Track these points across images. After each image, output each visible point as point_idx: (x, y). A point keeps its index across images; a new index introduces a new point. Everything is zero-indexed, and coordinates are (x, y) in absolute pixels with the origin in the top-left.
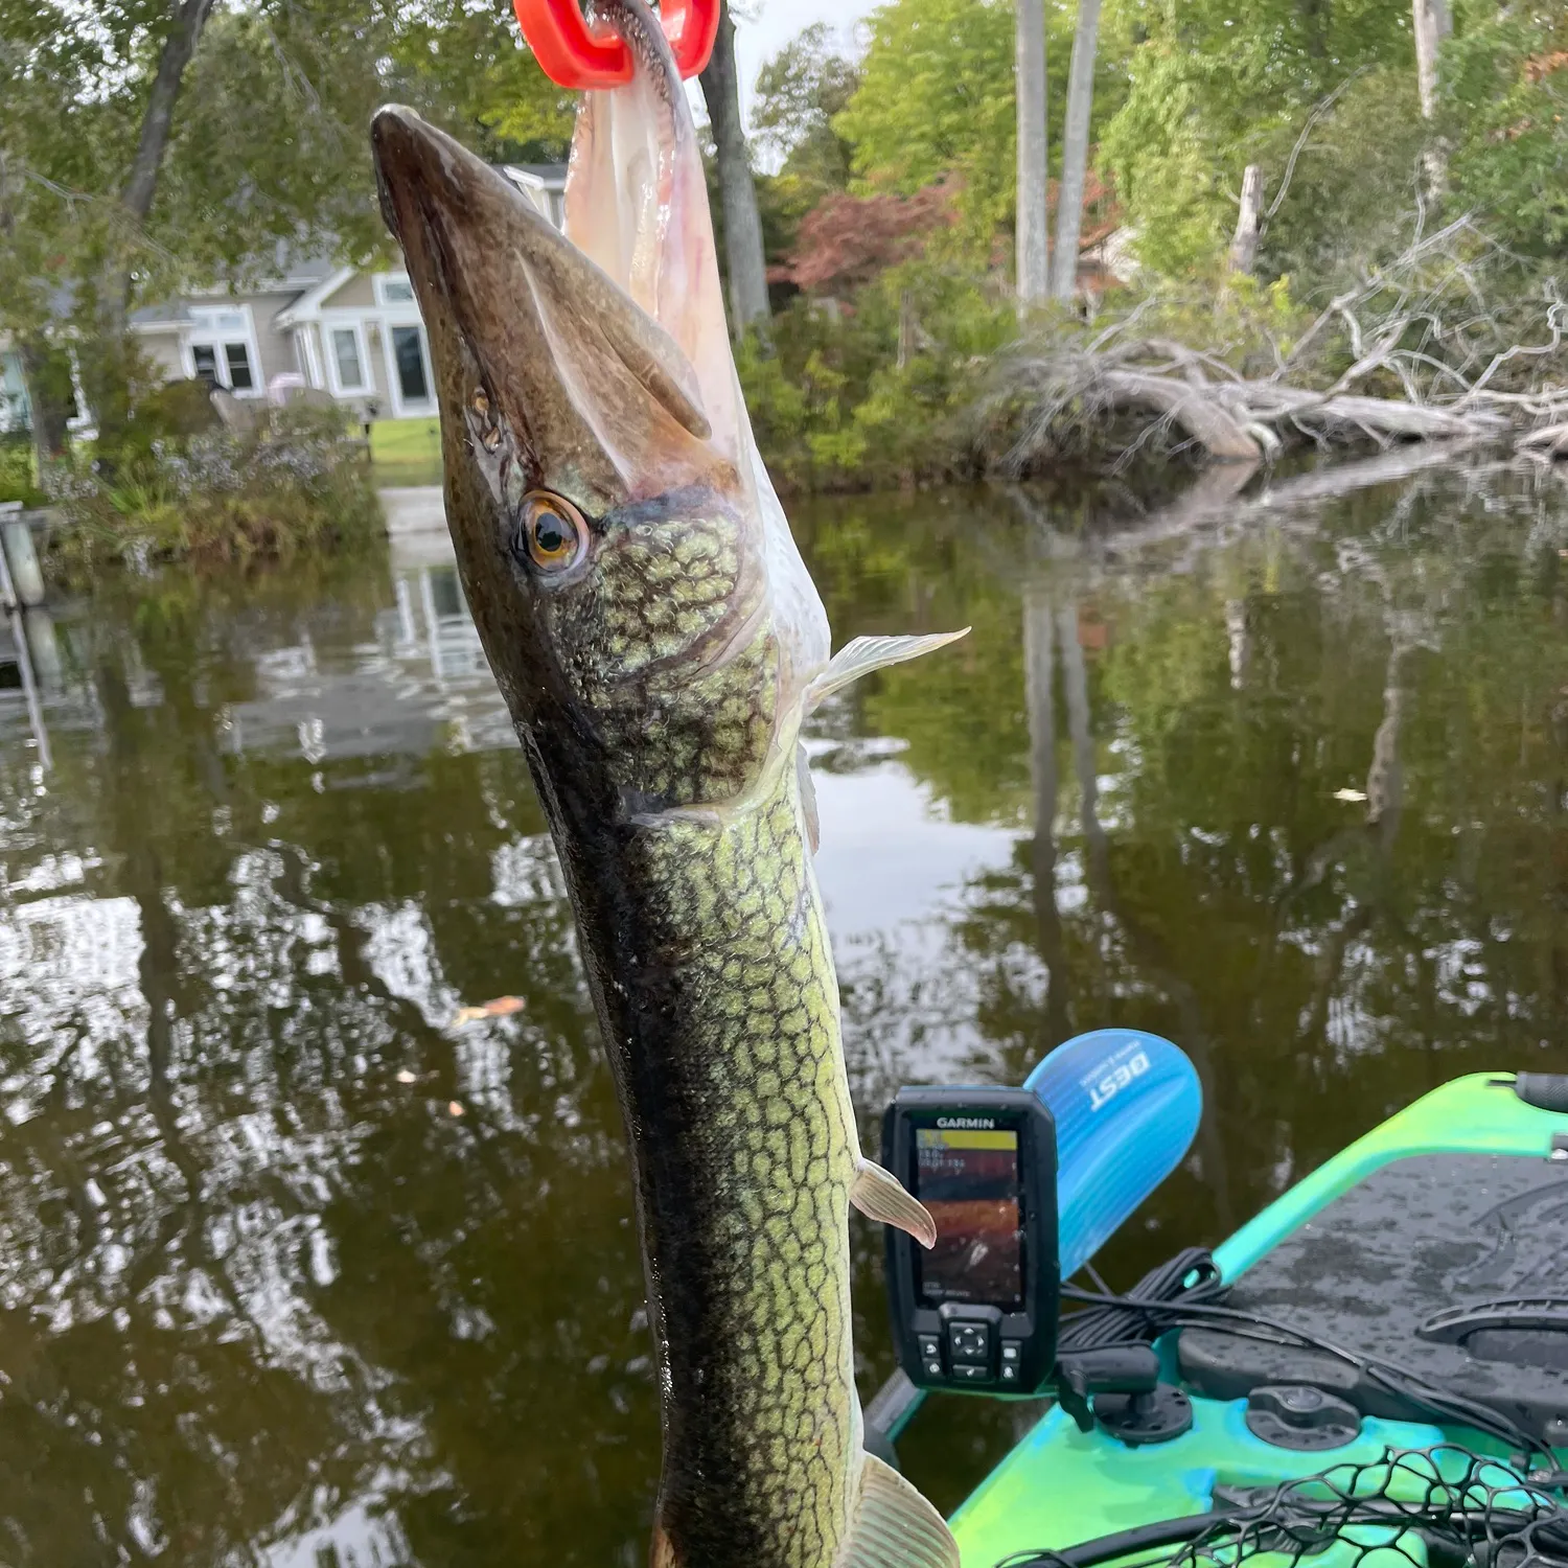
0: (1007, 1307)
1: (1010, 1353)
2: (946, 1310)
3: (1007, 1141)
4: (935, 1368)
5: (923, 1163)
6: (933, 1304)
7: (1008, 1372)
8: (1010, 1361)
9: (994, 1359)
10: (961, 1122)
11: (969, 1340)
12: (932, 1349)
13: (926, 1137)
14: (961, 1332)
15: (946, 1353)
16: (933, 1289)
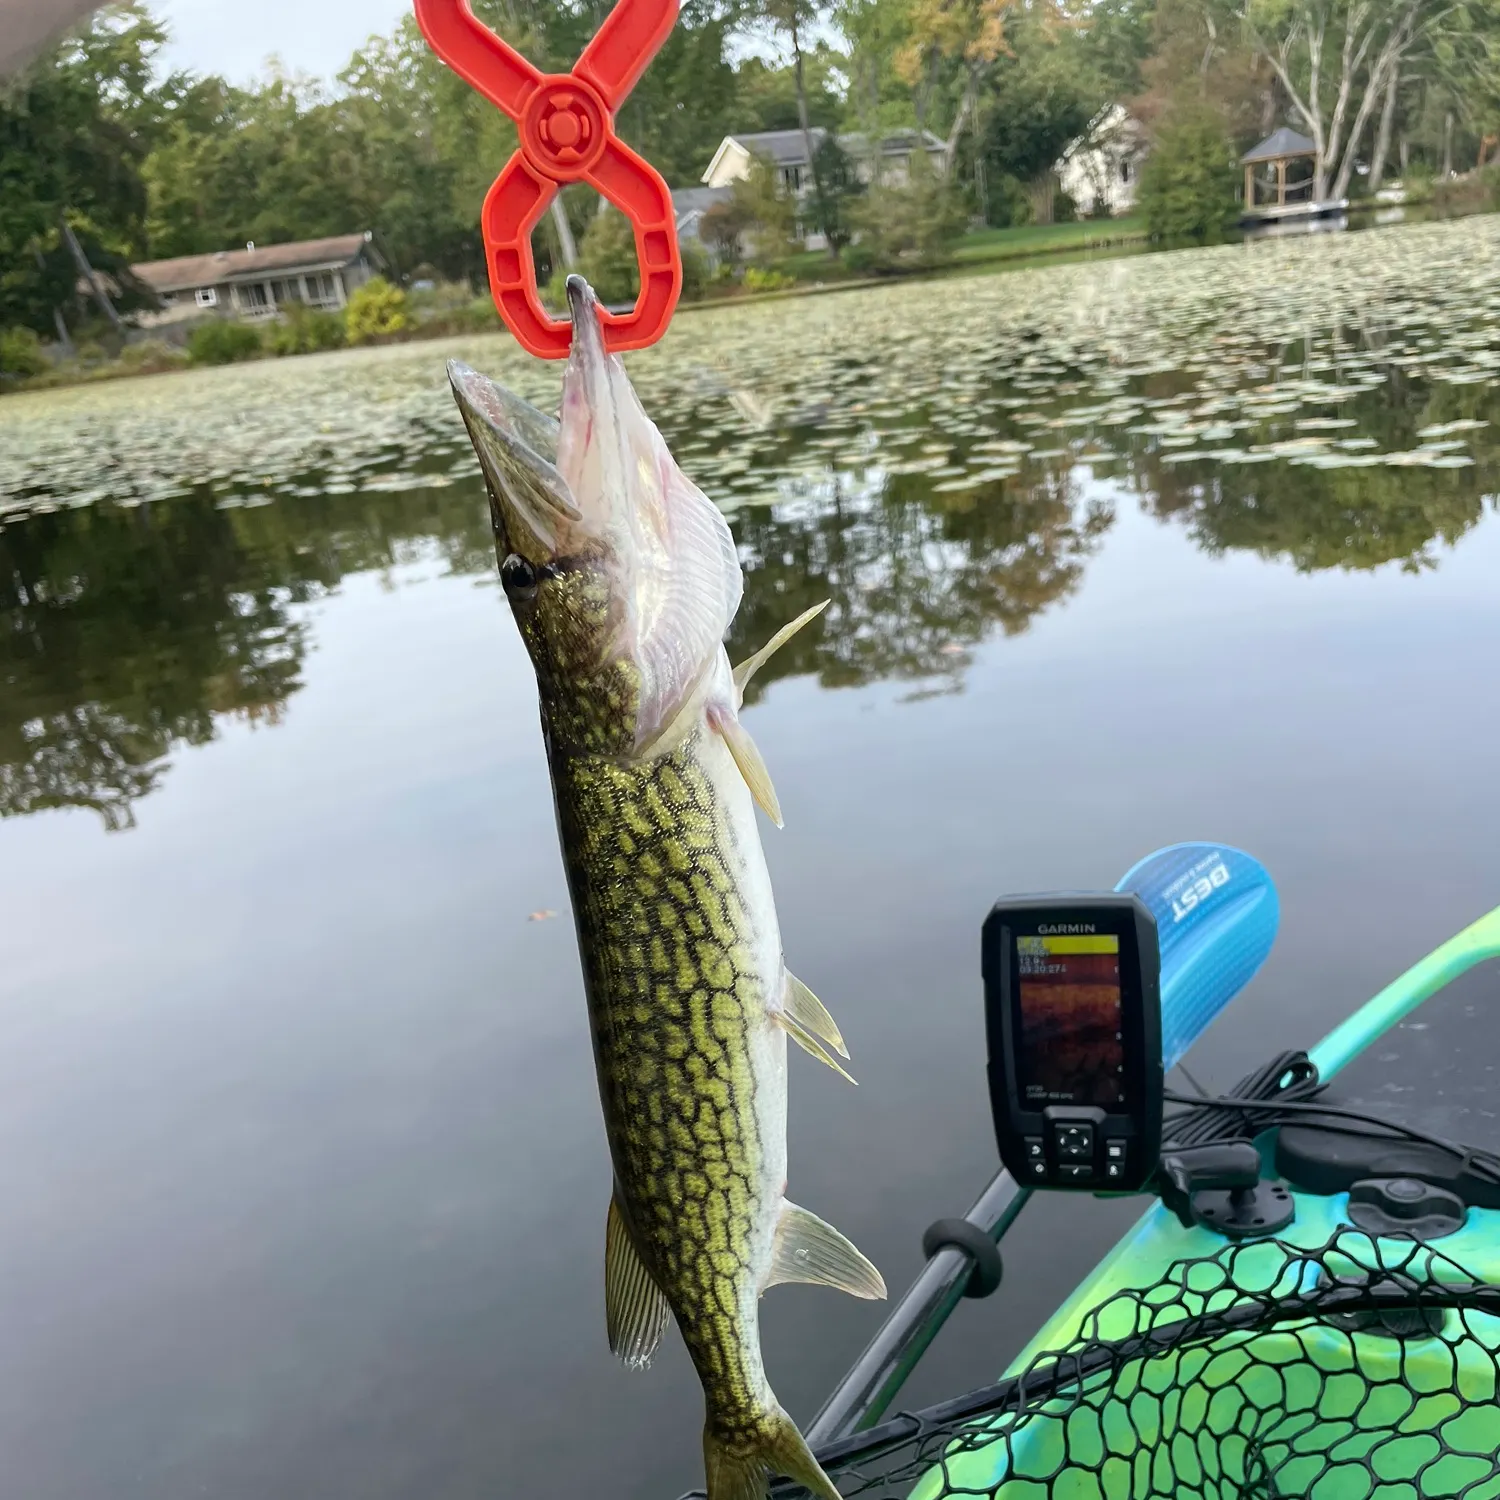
0: (1111, 1108)
1: (1115, 1152)
2: (1053, 1112)
3: (1108, 944)
4: (1039, 1168)
5: (1023, 969)
6: (1038, 1106)
7: (1113, 1170)
8: (1114, 1159)
9: (1100, 1158)
10: (1062, 928)
11: (1074, 1140)
12: (1036, 1150)
13: (1027, 944)
14: (1066, 1132)
15: (1051, 1154)
16: (1037, 1092)
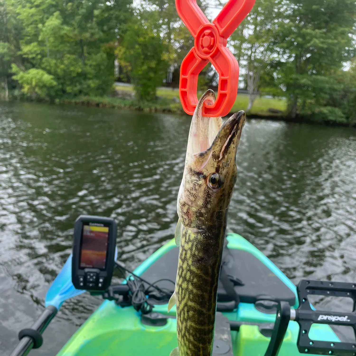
0: (101, 270)
1: (101, 280)
2: (87, 270)
3: (106, 230)
4: (82, 284)
5: (85, 233)
6: (83, 268)
7: (100, 285)
8: (101, 283)
9: (97, 281)
10: (95, 224)
11: (91, 277)
12: (82, 279)
13: (86, 228)
14: (90, 275)
15: (86, 281)
16: (83, 265)
